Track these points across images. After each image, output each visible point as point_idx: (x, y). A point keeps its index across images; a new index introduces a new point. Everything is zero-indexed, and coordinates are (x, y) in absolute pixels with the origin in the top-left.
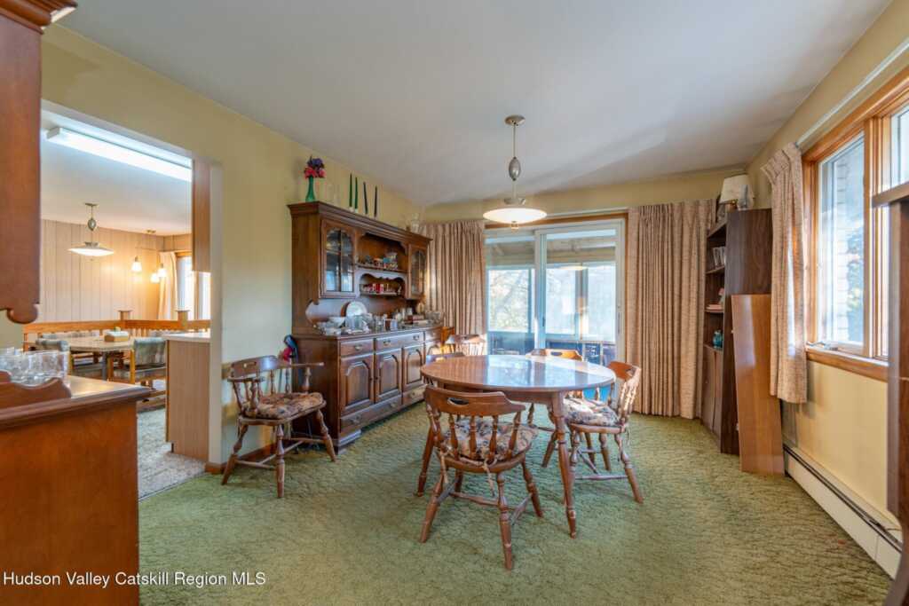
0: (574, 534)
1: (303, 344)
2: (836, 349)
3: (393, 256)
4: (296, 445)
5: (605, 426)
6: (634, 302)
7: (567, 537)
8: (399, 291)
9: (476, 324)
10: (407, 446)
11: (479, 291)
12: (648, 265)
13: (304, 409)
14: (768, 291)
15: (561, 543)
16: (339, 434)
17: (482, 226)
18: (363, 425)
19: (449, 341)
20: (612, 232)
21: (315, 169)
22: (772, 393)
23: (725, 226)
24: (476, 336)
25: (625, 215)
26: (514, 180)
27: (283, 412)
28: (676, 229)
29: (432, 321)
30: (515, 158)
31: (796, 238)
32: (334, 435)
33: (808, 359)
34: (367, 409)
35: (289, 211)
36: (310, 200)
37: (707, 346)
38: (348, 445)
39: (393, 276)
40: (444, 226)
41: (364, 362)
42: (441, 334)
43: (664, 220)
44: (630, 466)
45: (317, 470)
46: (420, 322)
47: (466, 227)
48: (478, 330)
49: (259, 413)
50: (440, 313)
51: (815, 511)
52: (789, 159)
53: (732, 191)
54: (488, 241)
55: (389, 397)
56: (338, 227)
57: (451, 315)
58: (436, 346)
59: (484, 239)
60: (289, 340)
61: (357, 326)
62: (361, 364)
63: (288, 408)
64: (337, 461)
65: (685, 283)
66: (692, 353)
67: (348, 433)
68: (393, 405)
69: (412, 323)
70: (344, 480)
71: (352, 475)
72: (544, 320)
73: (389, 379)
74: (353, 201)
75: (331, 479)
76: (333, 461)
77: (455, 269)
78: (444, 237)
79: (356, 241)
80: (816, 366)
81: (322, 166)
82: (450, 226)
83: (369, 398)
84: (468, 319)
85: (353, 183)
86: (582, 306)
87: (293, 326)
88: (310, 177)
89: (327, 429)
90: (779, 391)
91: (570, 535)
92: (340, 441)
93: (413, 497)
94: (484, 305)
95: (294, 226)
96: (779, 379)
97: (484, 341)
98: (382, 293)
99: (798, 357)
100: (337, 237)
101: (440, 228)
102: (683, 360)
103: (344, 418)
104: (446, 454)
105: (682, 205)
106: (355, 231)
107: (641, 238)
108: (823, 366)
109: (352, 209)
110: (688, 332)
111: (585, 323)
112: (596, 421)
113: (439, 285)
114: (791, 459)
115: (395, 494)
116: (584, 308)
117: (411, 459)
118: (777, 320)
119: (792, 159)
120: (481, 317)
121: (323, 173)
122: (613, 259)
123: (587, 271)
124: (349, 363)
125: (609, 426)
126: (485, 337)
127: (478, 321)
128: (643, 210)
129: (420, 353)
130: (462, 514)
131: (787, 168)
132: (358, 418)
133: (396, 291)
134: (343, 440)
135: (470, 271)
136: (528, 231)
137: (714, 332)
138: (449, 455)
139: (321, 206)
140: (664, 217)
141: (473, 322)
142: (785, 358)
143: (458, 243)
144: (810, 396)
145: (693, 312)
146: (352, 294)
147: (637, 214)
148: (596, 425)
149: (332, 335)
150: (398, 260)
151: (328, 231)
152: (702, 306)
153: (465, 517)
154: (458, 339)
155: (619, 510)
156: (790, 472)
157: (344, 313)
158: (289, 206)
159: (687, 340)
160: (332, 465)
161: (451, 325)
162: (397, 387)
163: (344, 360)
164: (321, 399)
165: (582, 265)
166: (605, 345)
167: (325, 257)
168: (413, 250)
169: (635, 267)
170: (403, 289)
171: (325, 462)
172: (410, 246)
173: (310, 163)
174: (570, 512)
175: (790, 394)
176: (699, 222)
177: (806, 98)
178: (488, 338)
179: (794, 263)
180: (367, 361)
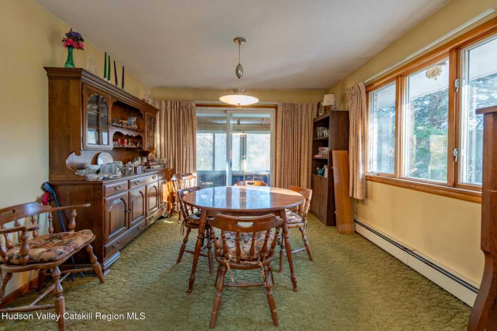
0: (296, 289)
1: (61, 189)
2: (378, 175)
3: (134, 120)
4: (66, 276)
5: (297, 223)
6: (280, 153)
7: (293, 292)
8: (138, 145)
9: (189, 167)
10: (161, 256)
11: (191, 146)
12: (287, 134)
13: (79, 245)
14: (347, 149)
15: (292, 297)
16: (104, 259)
17: (194, 105)
18: (120, 248)
19: (174, 178)
20: (268, 116)
21: (74, 41)
22: (350, 195)
23: (328, 117)
24: (190, 174)
25: (276, 107)
26: (239, 78)
27: (61, 253)
28: (299, 117)
29: (162, 166)
30: (240, 64)
31: (363, 125)
32: (101, 260)
33: (366, 180)
34: (123, 234)
35: (45, 72)
36: (70, 66)
37: (314, 175)
38: (111, 267)
39: (134, 134)
40: (166, 102)
41: (121, 199)
42: (167, 174)
43: (294, 112)
44: (307, 243)
45: (90, 295)
46: (155, 167)
47: (183, 105)
48: (191, 170)
49: (30, 259)
50: (165, 160)
51: (375, 247)
52: (359, 89)
53: (328, 101)
54: (197, 115)
55: (137, 222)
56: (97, 93)
57: (171, 161)
58: (165, 183)
59: (195, 113)
60: (47, 186)
61: (110, 171)
62: (119, 201)
63: (65, 249)
64: (106, 282)
65: (303, 144)
66: (306, 179)
67: (110, 257)
68: (141, 228)
69: (149, 168)
70: (120, 296)
71: (126, 291)
72: (231, 163)
73: (138, 209)
74: (107, 74)
75: (108, 299)
76: (102, 282)
77: (175, 131)
78: (166, 109)
79: (110, 105)
80: (369, 182)
81: (82, 40)
82: (171, 102)
83: (125, 226)
84: (184, 163)
85: (107, 60)
86: (243, 155)
87: (51, 173)
88: (70, 47)
89: (96, 258)
90: (354, 195)
91: (294, 290)
92: (105, 265)
93: (186, 294)
94: (194, 154)
95: (51, 86)
96: (355, 189)
97: (195, 177)
98: (126, 146)
99: (363, 179)
100: (97, 101)
101: (163, 104)
102: (302, 182)
103: (107, 246)
104: (229, 261)
105: (302, 105)
106: (110, 97)
107: (284, 120)
108: (373, 182)
109: (106, 79)
110: (304, 168)
111: (245, 164)
112: (293, 221)
113: (163, 142)
114: (357, 225)
115: (171, 296)
116: (244, 156)
117: (169, 265)
118: (353, 162)
119: (361, 89)
120: (192, 162)
121: (82, 46)
122: (270, 130)
123: (246, 136)
124: (112, 200)
125: (299, 223)
126: (195, 174)
127: (191, 164)
128: (284, 105)
129: (155, 188)
130: (227, 297)
131: (359, 93)
132: (118, 243)
133: (136, 145)
134: (107, 263)
135: (185, 133)
136: (222, 111)
137: (316, 168)
138: (231, 261)
139: (83, 73)
140: (294, 110)
141: (188, 165)
142: (358, 179)
143: (177, 114)
144: (366, 196)
145: (306, 158)
146: (108, 146)
147: (282, 107)
148: (294, 223)
149: (95, 180)
150: (137, 122)
151: (89, 95)
152: (311, 155)
153: (231, 298)
154: (179, 177)
155: (307, 268)
156: (357, 231)
157: (95, 162)
158: (45, 68)
159: (304, 172)
160: (102, 286)
161: (171, 168)
162: (143, 215)
163: (108, 199)
164: (92, 235)
165: (243, 132)
166: (255, 176)
167: (87, 116)
168: (148, 115)
169: (280, 135)
170: (141, 143)
171: (94, 285)
172: (146, 113)
173: (69, 35)
174: (293, 277)
175: (360, 196)
176: (308, 114)
177: (365, 63)
178: (198, 175)
179: (362, 137)
180: (124, 198)
